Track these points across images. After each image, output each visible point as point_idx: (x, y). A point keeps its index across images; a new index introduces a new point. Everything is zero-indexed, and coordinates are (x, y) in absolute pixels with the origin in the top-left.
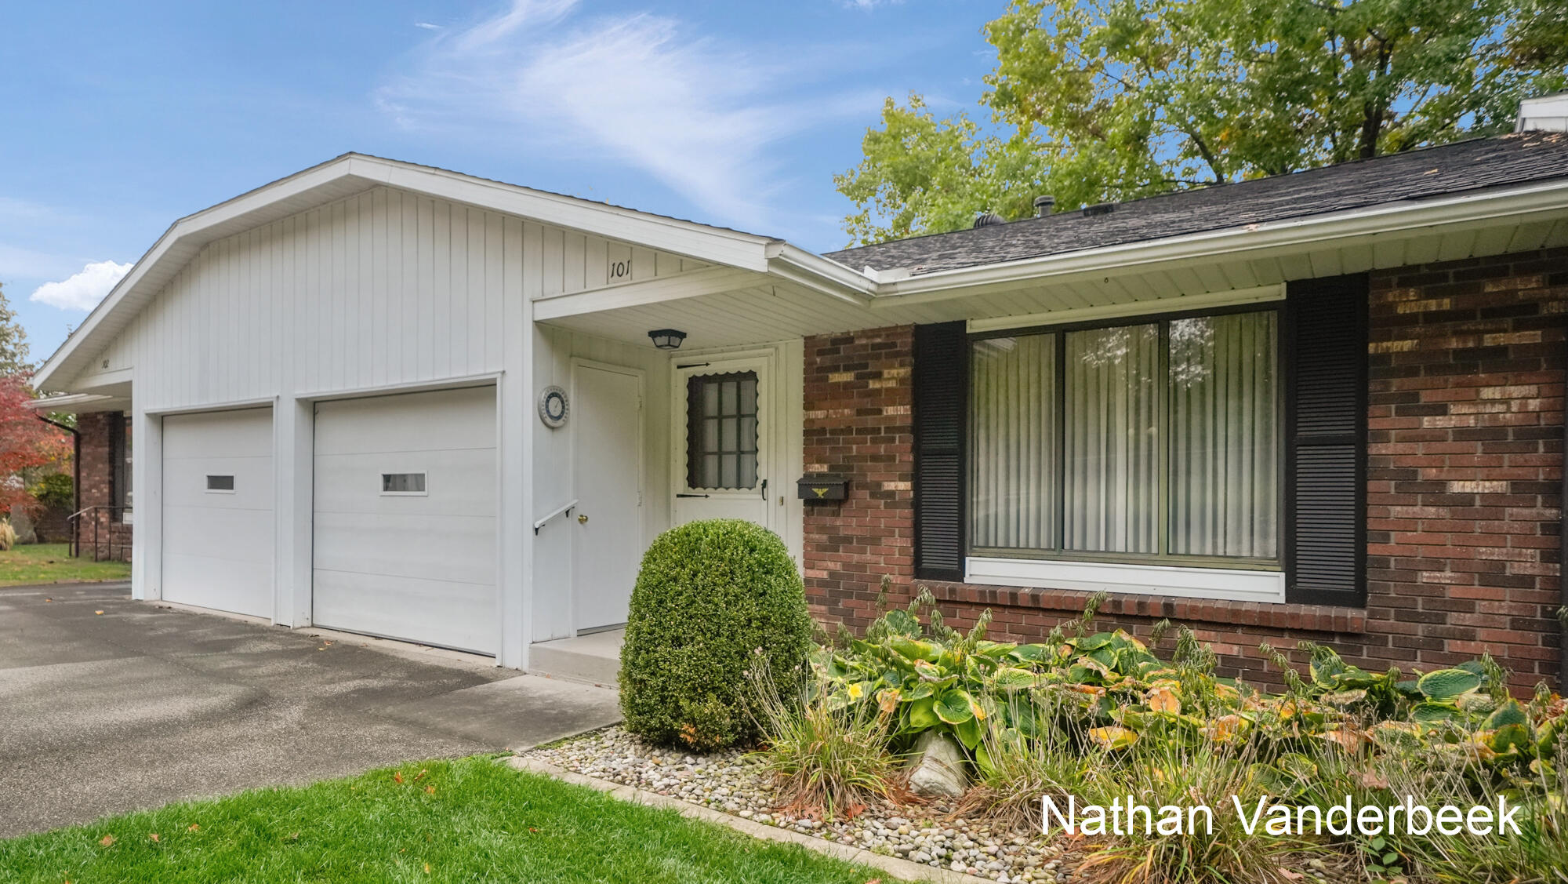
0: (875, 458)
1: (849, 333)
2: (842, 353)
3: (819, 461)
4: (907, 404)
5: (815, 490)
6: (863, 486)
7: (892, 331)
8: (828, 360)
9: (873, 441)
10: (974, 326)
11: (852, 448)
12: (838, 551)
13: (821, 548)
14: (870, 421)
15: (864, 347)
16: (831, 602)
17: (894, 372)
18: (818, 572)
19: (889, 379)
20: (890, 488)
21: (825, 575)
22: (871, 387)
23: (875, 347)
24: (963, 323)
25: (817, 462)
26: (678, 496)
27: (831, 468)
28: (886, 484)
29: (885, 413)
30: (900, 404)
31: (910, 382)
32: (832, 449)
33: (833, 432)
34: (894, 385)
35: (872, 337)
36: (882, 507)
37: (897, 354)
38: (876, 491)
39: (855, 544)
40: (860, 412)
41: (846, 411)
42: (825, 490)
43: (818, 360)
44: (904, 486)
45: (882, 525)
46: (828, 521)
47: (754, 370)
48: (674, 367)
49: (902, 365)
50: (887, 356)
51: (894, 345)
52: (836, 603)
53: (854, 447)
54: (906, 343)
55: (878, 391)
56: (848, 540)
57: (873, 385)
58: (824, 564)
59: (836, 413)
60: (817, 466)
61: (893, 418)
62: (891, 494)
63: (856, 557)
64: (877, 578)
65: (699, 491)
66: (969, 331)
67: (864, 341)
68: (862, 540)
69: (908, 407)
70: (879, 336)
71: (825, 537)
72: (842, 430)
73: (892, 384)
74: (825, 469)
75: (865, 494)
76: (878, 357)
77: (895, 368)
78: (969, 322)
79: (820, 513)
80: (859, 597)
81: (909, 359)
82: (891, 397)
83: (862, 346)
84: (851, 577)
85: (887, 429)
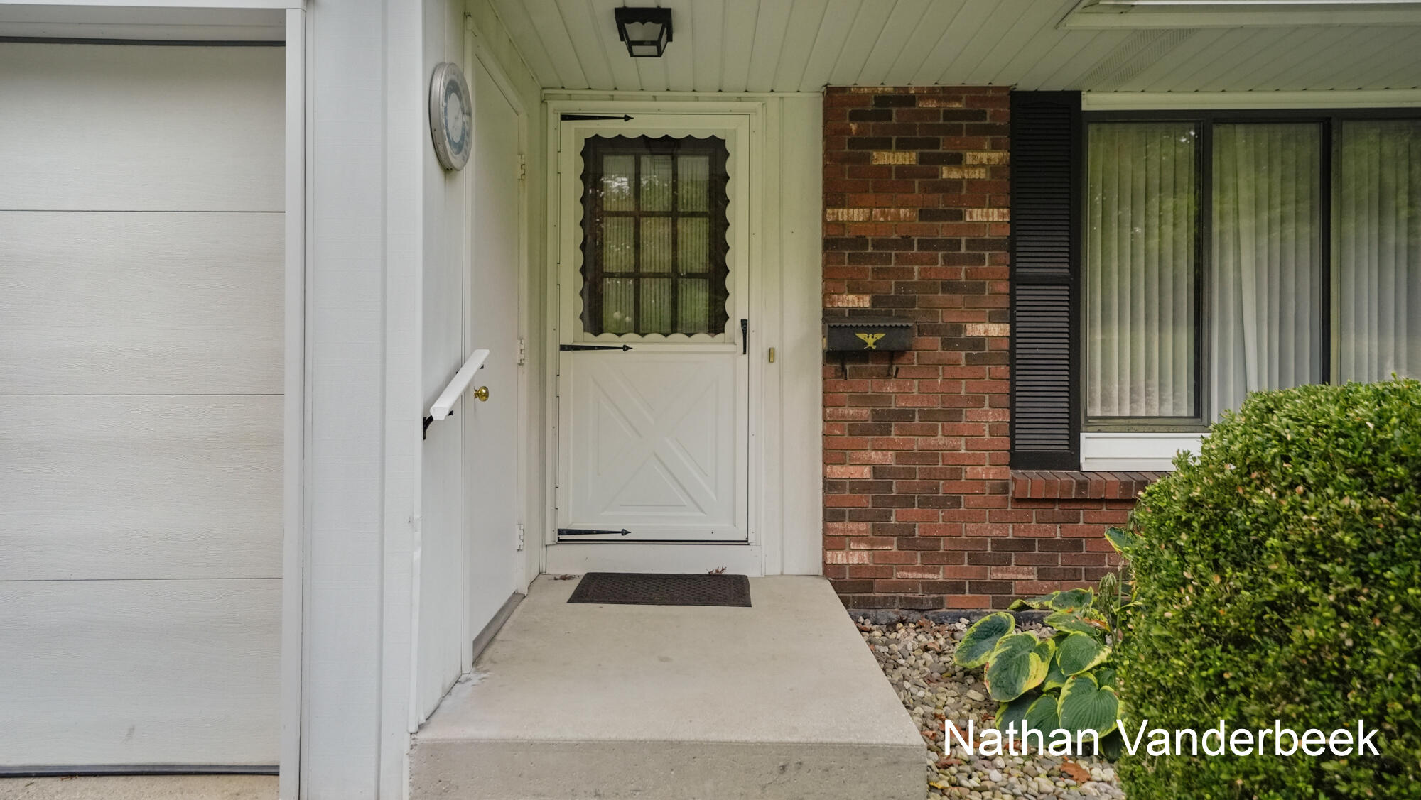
0: (949, 287)
1: (906, 89)
2: (894, 121)
3: (855, 290)
4: (1003, 207)
5: (862, 336)
6: (934, 330)
7: (978, 94)
8: (871, 129)
9: (948, 261)
10: (1092, 102)
11: (912, 271)
12: (889, 433)
13: (857, 429)
14: (943, 229)
15: (934, 113)
16: (878, 518)
17: (983, 156)
18: (852, 469)
19: (974, 167)
20: (976, 334)
21: (866, 472)
22: (945, 176)
23: (950, 114)
24: (1076, 96)
25: (851, 292)
26: (563, 348)
27: (875, 301)
28: (969, 327)
29: (968, 219)
30: (991, 206)
31: (1007, 173)
32: (877, 272)
33: (878, 244)
34: (983, 176)
35: (947, 100)
36: (963, 363)
37: (989, 130)
38: (953, 338)
39: (917, 421)
40: (926, 214)
41: (902, 211)
42: (879, 336)
43: (854, 127)
44: (999, 330)
45: (963, 392)
46: (870, 386)
47: (720, 137)
48: (554, 118)
49: (995, 147)
50: (973, 131)
51: (982, 115)
52: (887, 516)
53: (916, 268)
54: (999, 114)
55: (957, 184)
56: (905, 415)
57: (948, 173)
58: (865, 455)
59: (883, 214)
60: (851, 297)
61: (981, 225)
62: (978, 342)
63: (919, 442)
64: (955, 473)
65: (607, 338)
66: (1084, 107)
67: (933, 105)
68: (928, 414)
69: (1006, 211)
70: (959, 100)
71: (866, 412)
72: (895, 240)
73: (979, 174)
74: (865, 302)
75: (932, 344)
76: (956, 131)
77: (983, 150)
78: (1085, 95)
79: (857, 374)
80: (924, 503)
81: (1005, 139)
82: (978, 194)
83: (931, 111)
84: (911, 472)
85: (971, 243)
